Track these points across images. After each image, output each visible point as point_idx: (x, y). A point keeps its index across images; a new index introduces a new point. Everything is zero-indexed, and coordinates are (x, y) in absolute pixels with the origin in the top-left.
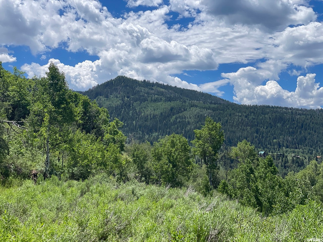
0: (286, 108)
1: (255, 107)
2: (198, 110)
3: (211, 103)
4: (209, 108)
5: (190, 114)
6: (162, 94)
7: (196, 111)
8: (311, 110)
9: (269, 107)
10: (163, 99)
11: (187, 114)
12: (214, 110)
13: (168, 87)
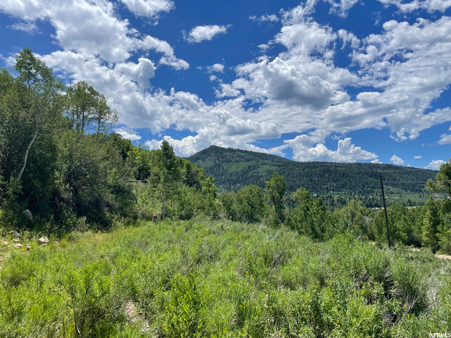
0: (331, 163)
1: (309, 163)
2: (268, 167)
3: (277, 162)
4: (276, 165)
5: (262, 170)
6: (242, 157)
7: (266, 167)
8: (349, 164)
9: (318, 162)
10: (243, 160)
11: (260, 170)
12: (279, 166)
13: (246, 152)
